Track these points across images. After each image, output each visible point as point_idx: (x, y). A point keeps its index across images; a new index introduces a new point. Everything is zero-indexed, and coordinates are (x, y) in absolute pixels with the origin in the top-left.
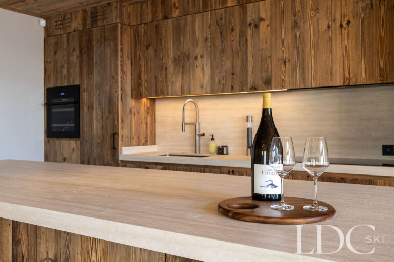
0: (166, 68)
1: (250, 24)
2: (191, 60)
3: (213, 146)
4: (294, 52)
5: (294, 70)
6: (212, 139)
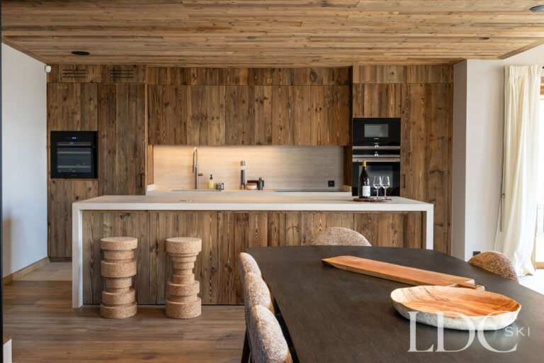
0: (185, 123)
1: (257, 100)
2: (208, 120)
3: (212, 184)
4: (288, 123)
5: (287, 134)
6: (211, 178)
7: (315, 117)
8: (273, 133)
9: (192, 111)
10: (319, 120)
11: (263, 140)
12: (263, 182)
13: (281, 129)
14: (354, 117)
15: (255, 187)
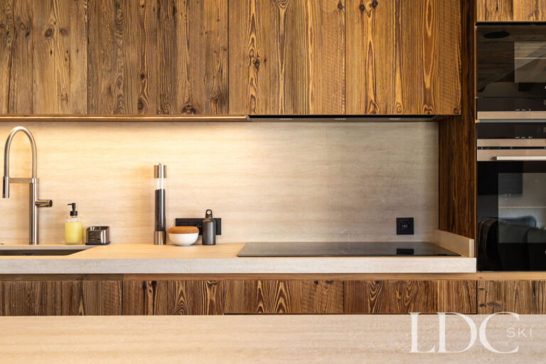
3: (75, 228)
4: (276, 45)
5: (274, 80)
6: (73, 213)
7: (358, 27)
8: (233, 80)
10: (370, 39)
11: (201, 98)
12: (218, 223)
13: (257, 63)
14: (481, 18)
15: (192, 236)
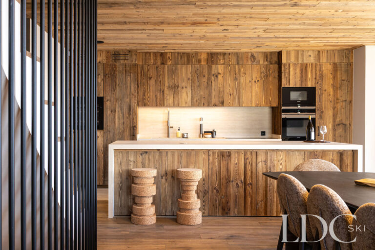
0: (163, 91)
1: (213, 75)
2: (180, 89)
3: (180, 134)
4: (235, 90)
5: (234, 98)
6: (179, 130)
7: (254, 86)
8: (225, 98)
9: (168, 83)
10: (257, 88)
11: (217, 103)
12: (215, 132)
13: (230, 95)
14: (283, 86)
15: (210, 135)
